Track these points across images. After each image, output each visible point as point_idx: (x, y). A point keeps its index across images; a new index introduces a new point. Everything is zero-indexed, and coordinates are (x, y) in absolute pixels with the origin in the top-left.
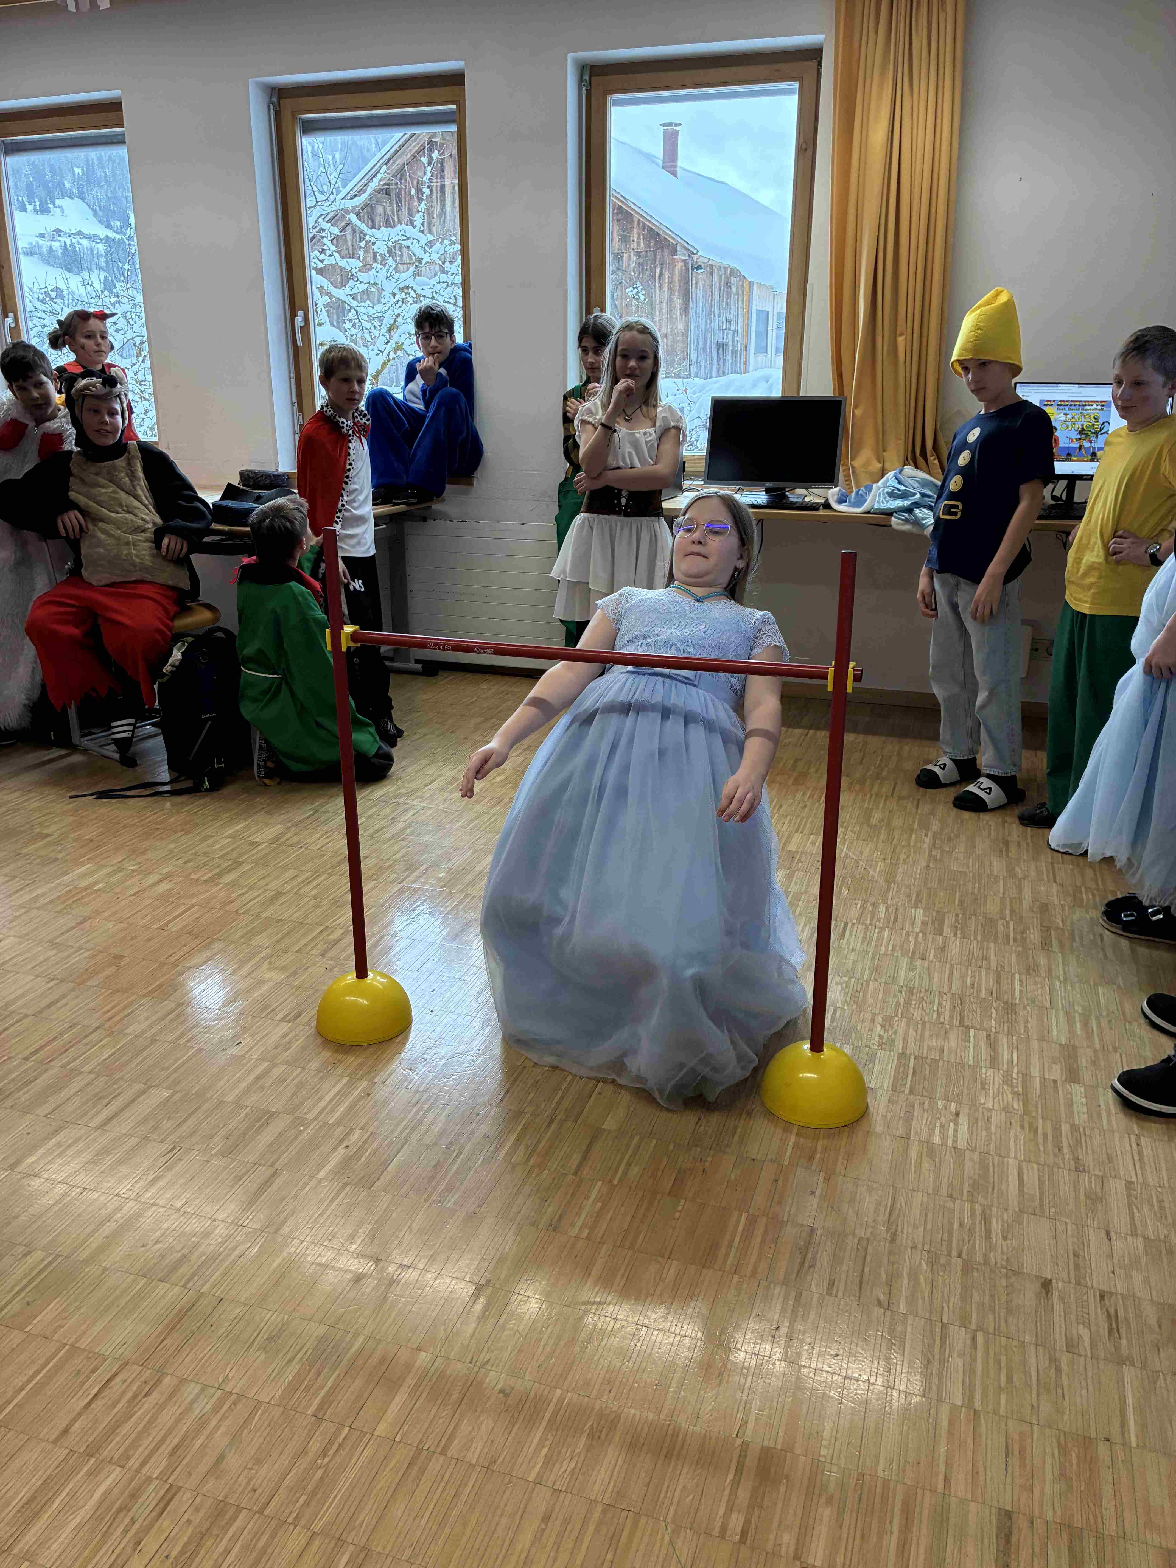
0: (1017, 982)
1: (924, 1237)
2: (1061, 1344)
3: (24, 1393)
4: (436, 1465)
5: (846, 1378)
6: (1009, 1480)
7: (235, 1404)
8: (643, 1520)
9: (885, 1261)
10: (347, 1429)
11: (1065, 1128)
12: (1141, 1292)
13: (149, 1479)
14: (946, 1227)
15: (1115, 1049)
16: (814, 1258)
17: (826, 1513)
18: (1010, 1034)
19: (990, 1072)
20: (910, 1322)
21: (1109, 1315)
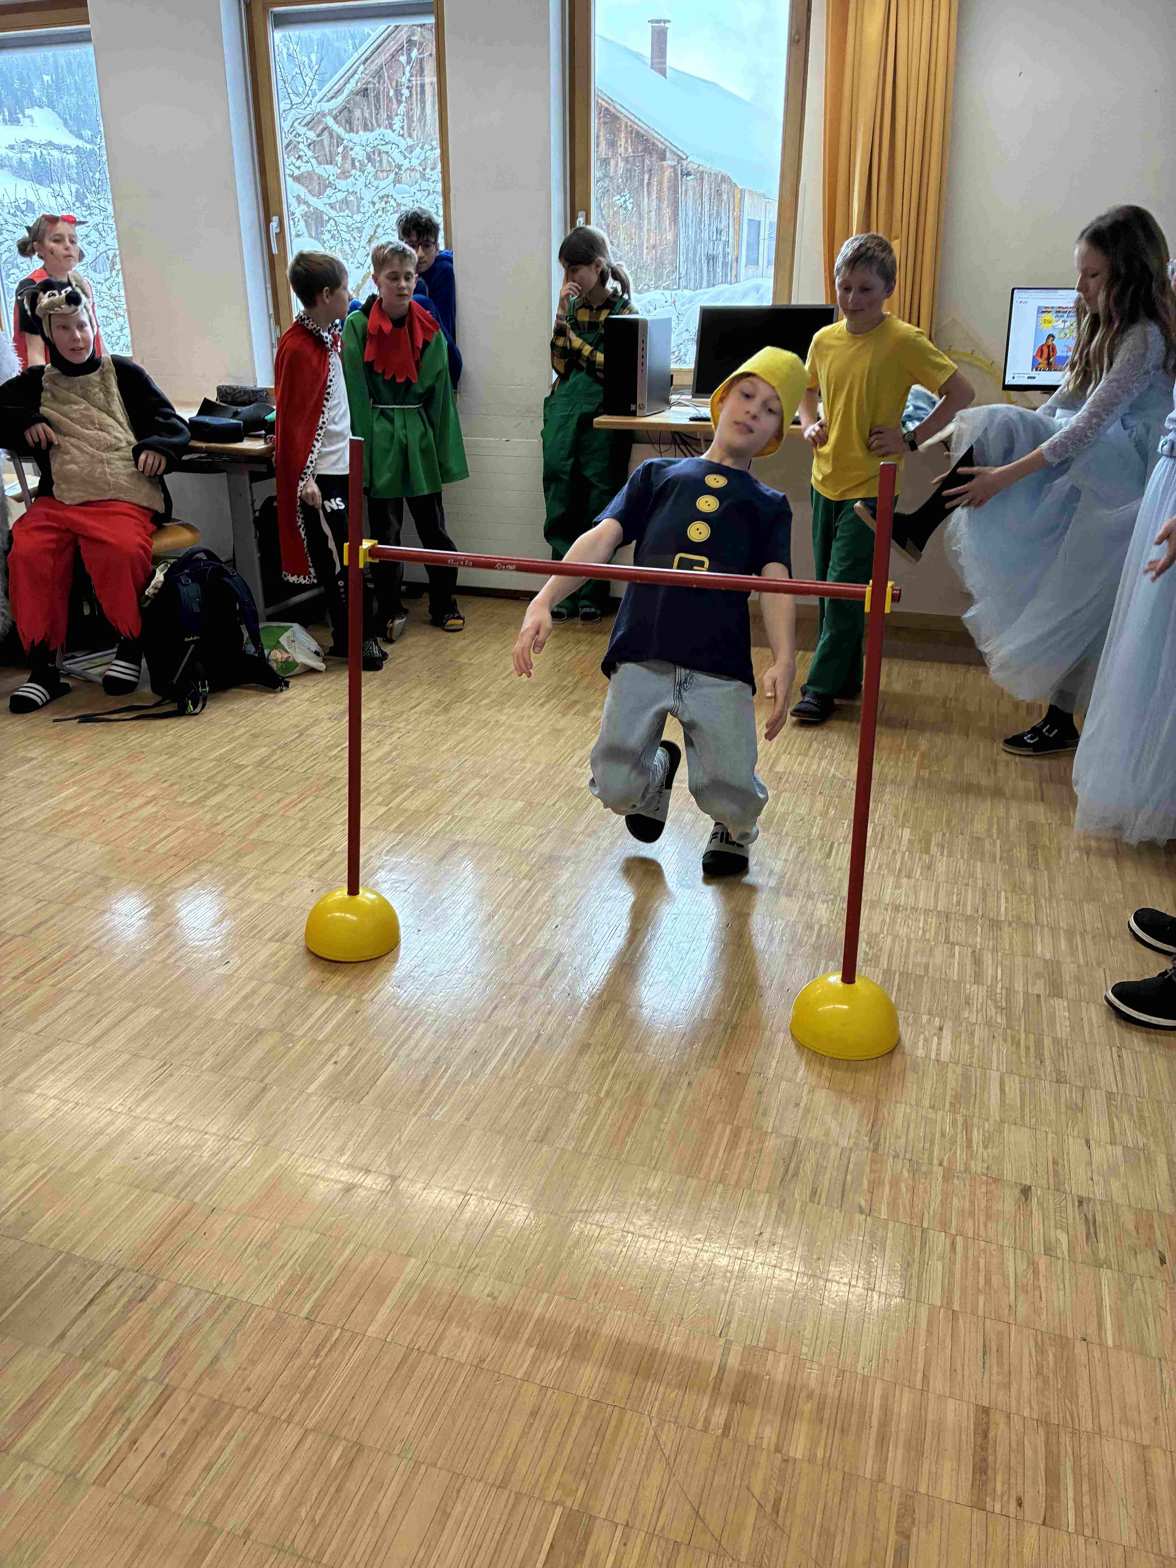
0: (1003, 900)
1: (906, 1147)
2: (1039, 1248)
3: (20, 1300)
4: (426, 1364)
5: (827, 1280)
6: (986, 1378)
7: (228, 1307)
8: (628, 1415)
9: (868, 1170)
10: (339, 1331)
11: (1047, 1041)
12: (1119, 1197)
13: (145, 1380)
14: (929, 1137)
15: (1099, 964)
16: (797, 1168)
18: (995, 950)
19: (975, 987)
20: (890, 1227)
21: (1086, 1219)
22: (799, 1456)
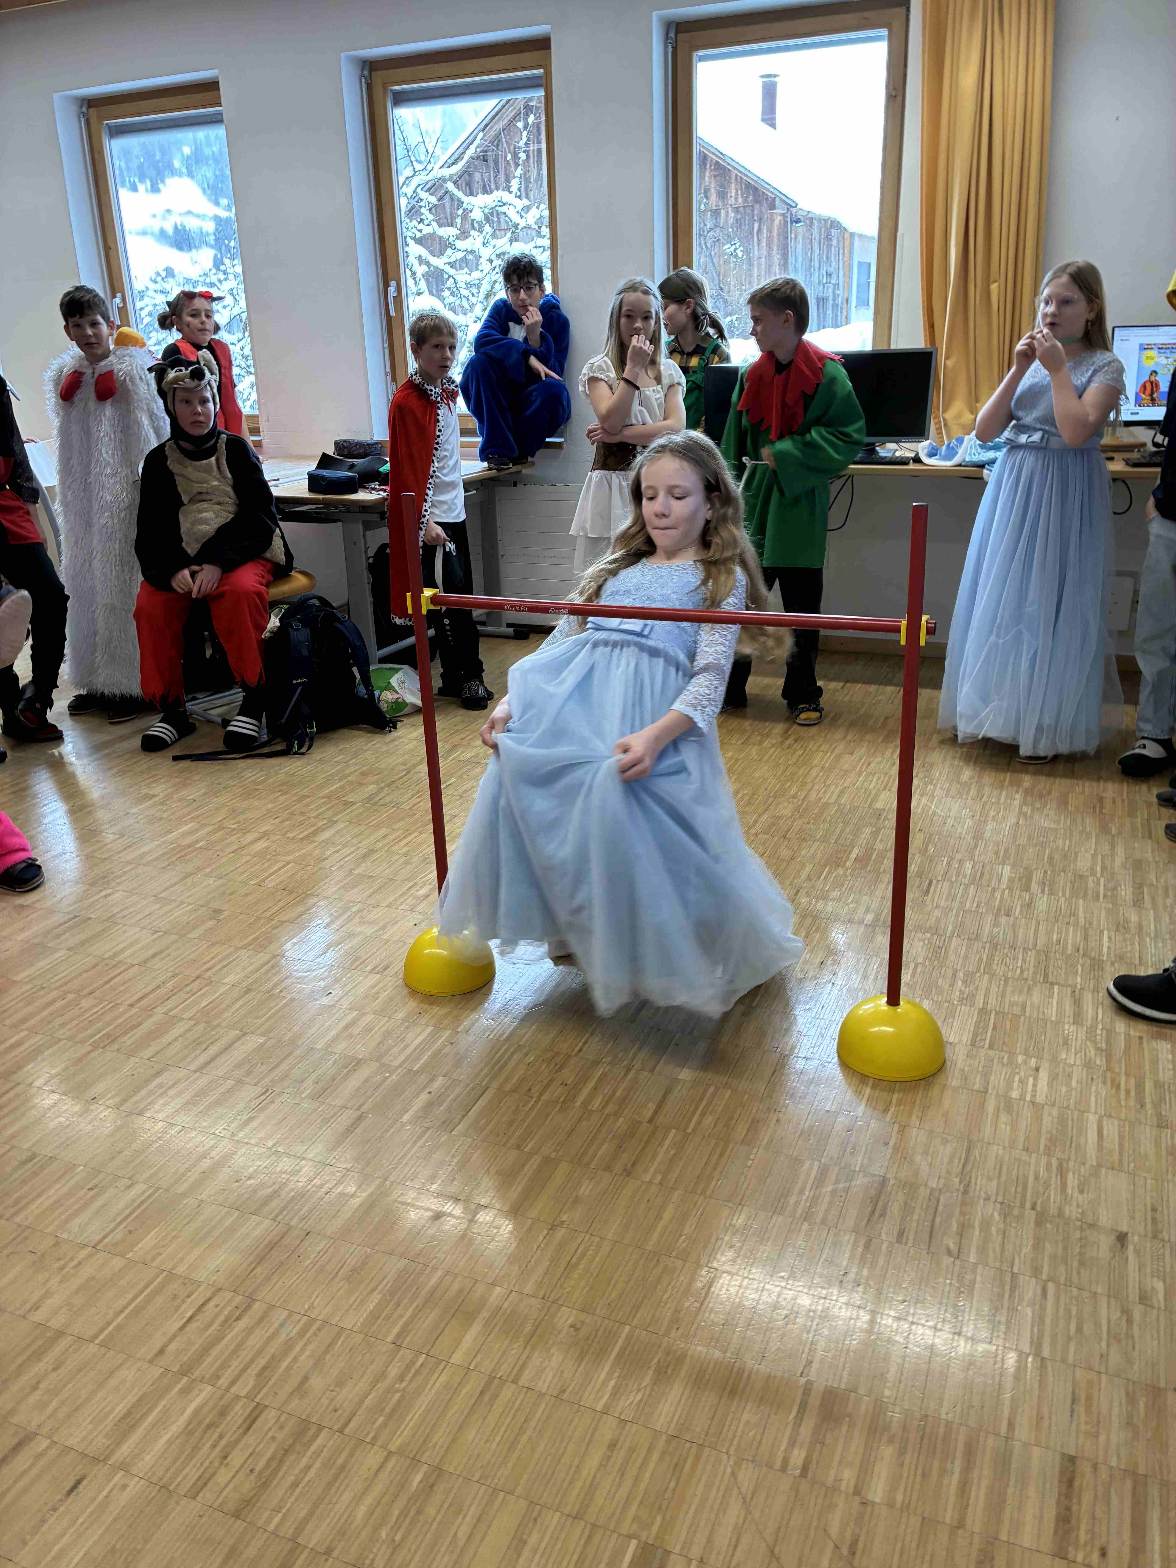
0: (1105, 938)
1: (998, 1190)
2: (1134, 1296)
4: (507, 1393)
5: (912, 1323)
6: (1074, 1427)
7: (319, 1329)
8: (707, 1451)
9: (957, 1213)
10: (424, 1357)
11: (1149, 1085)
13: (238, 1397)
14: (1021, 1179)
16: (885, 1208)
17: (888, 1452)
18: (1096, 990)
19: (1073, 1028)
20: (979, 1270)
22: (877, 1500)
